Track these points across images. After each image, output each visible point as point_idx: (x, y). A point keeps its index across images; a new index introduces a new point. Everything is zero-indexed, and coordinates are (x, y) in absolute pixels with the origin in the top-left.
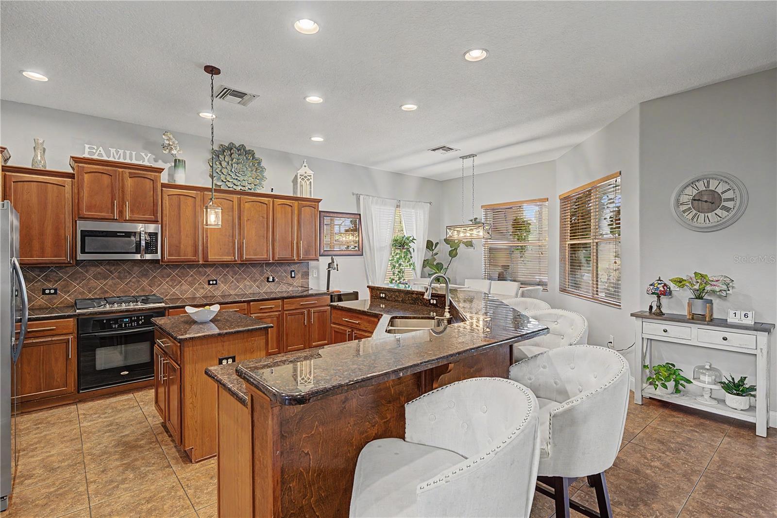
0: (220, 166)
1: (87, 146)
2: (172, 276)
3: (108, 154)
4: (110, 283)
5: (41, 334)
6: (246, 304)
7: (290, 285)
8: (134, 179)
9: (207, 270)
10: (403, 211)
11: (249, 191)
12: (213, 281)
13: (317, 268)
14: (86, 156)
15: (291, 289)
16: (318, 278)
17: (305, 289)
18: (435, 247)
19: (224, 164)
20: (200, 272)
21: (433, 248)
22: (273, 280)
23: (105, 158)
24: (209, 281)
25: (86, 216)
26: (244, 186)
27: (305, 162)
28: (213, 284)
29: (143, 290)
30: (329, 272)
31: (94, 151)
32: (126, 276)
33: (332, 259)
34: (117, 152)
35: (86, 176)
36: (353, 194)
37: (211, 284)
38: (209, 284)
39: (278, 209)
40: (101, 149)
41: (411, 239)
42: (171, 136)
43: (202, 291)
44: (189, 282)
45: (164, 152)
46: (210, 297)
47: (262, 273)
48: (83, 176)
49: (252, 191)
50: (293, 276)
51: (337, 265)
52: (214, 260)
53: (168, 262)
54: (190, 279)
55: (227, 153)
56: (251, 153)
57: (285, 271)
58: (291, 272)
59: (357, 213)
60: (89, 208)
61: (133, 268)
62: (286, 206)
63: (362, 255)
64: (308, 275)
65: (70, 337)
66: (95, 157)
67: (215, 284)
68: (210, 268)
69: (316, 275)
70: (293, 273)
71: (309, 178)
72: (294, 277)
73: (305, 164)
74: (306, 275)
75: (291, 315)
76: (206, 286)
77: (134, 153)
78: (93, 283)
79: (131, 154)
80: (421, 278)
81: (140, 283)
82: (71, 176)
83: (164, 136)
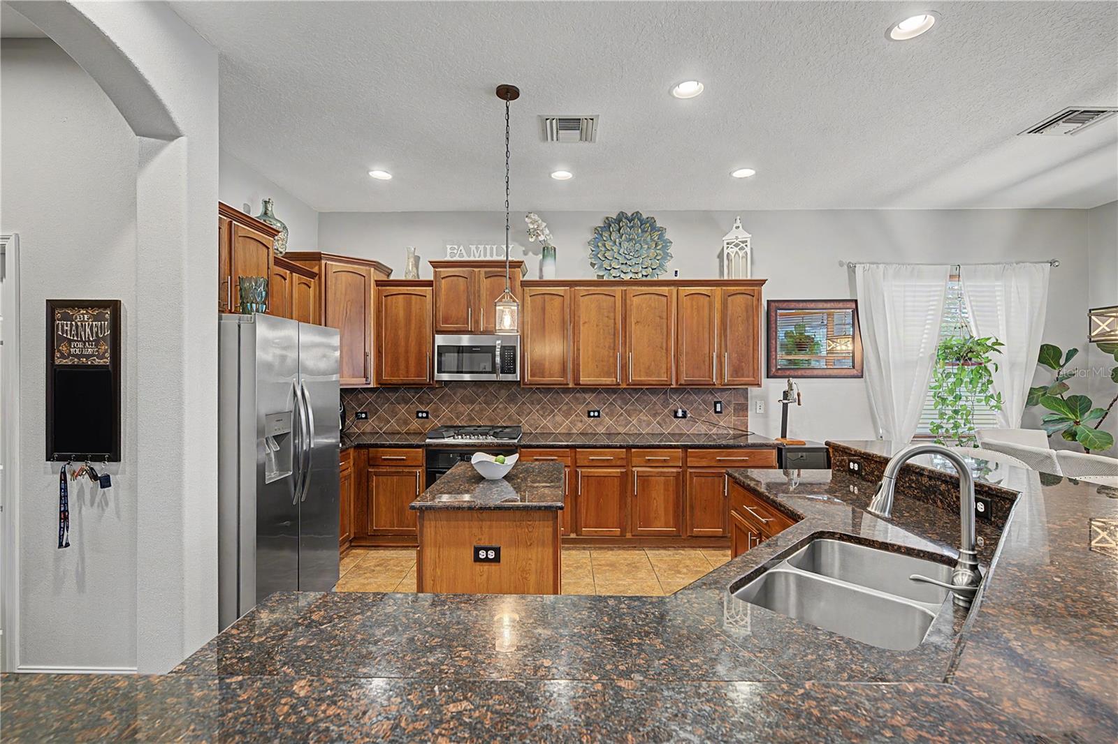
0: (603, 249)
1: (449, 247)
2: (544, 404)
3: (469, 253)
4: (477, 409)
5: (394, 463)
6: (624, 450)
7: (715, 425)
8: (489, 279)
9: (587, 396)
10: (966, 285)
11: (644, 279)
12: (594, 412)
13: (765, 399)
14: (448, 258)
15: (714, 430)
16: (766, 415)
17: (741, 432)
18: (1067, 360)
19: (609, 244)
20: (577, 399)
21: (1062, 362)
22: (684, 416)
23: (466, 258)
24: (589, 412)
25: (442, 329)
26: (637, 273)
27: (738, 221)
28: (594, 416)
29: (510, 418)
30: (785, 407)
31: (455, 251)
32: (493, 401)
33: (790, 385)
34: (477, 248)
35: (443, 281)
36: (841, 264)
37: (592, 417)
38: (589, 416)
39: (686, 302)
40: (461, 248)
41: (989, 343)
42: (536, 217)
43: (580, 425)
44: (563, 412)
45: (530, 240)
46: (591, 434)
47: (665, 404)
48: (440, 282)
49: (649, 278)
50: (718, 409)
51: (799, 395)
52: (589, 383)
53: (530, 384)
54: (565, 408)
55: (614, 227)
56: (651, 221)
57: (704, 402)
58: (716, 403)
59: (849, 298)
60: (446, 321)
61: (500, 390)
62: (700, 296)
63: (862, 377)
64: (747, 409)
65: (418, 471)
66: (457, 258)
67: (596, 417)
68: (590, 394)
69: (762, 411)
70: (718, 405)
71: (744, 245)
72: (720, 412)
73: (738, 223)
74: (742, 409)
75: (699, 475)
76: (586, 418)
77: (495, 247)
78: (461, 407)
79: (492, 249)
80: (1021, 428)
81: (508, 410)
82: (429, 284)
83: (526, 219)
